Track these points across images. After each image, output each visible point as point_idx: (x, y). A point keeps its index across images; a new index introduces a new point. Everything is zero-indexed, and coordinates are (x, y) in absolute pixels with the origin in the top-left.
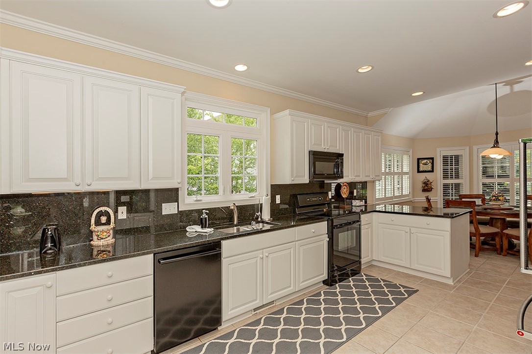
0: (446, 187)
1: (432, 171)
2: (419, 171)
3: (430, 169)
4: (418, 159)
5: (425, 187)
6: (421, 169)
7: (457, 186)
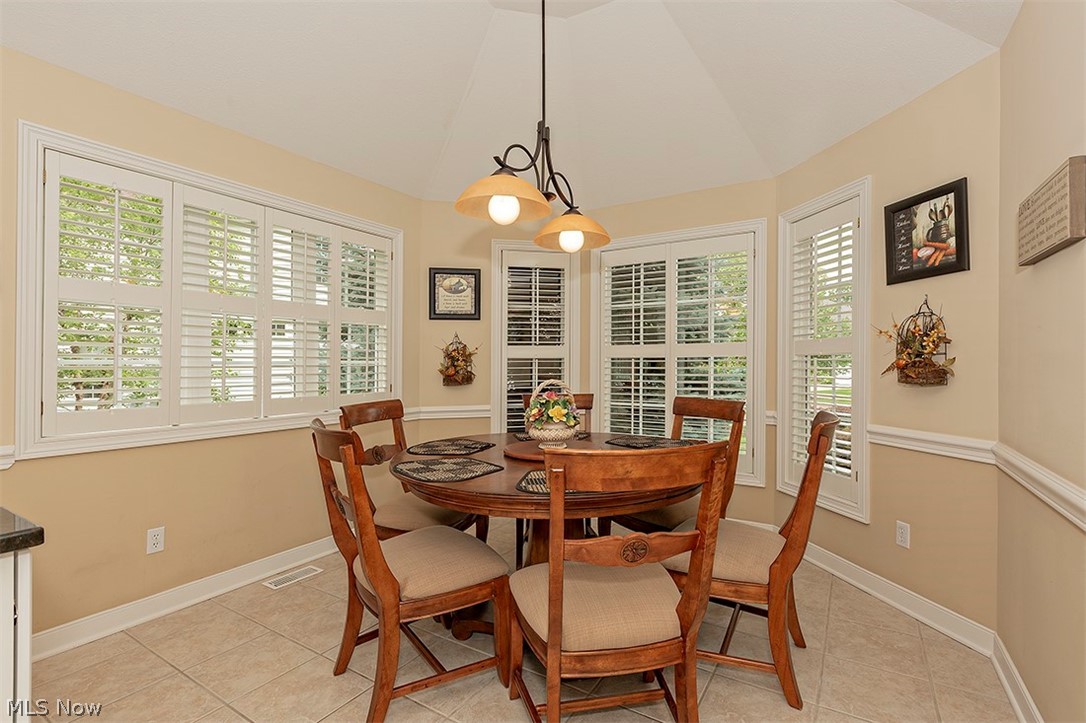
0: (519, 368)
1: (476, 316)
2: (434, 315)
3: (469, 308)
4: (434, 273)
5: (448, 368)
6: (441, 308)
7: (552, 368)
